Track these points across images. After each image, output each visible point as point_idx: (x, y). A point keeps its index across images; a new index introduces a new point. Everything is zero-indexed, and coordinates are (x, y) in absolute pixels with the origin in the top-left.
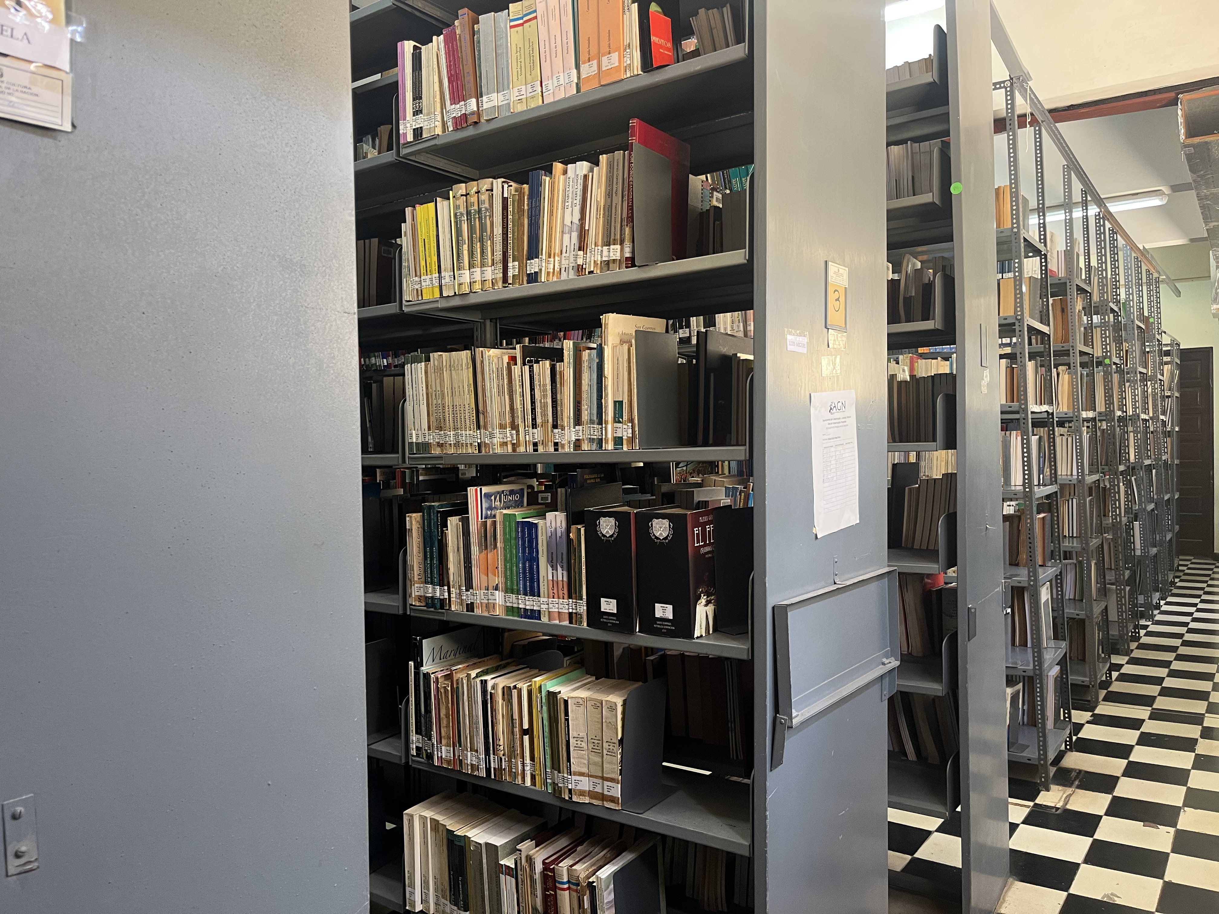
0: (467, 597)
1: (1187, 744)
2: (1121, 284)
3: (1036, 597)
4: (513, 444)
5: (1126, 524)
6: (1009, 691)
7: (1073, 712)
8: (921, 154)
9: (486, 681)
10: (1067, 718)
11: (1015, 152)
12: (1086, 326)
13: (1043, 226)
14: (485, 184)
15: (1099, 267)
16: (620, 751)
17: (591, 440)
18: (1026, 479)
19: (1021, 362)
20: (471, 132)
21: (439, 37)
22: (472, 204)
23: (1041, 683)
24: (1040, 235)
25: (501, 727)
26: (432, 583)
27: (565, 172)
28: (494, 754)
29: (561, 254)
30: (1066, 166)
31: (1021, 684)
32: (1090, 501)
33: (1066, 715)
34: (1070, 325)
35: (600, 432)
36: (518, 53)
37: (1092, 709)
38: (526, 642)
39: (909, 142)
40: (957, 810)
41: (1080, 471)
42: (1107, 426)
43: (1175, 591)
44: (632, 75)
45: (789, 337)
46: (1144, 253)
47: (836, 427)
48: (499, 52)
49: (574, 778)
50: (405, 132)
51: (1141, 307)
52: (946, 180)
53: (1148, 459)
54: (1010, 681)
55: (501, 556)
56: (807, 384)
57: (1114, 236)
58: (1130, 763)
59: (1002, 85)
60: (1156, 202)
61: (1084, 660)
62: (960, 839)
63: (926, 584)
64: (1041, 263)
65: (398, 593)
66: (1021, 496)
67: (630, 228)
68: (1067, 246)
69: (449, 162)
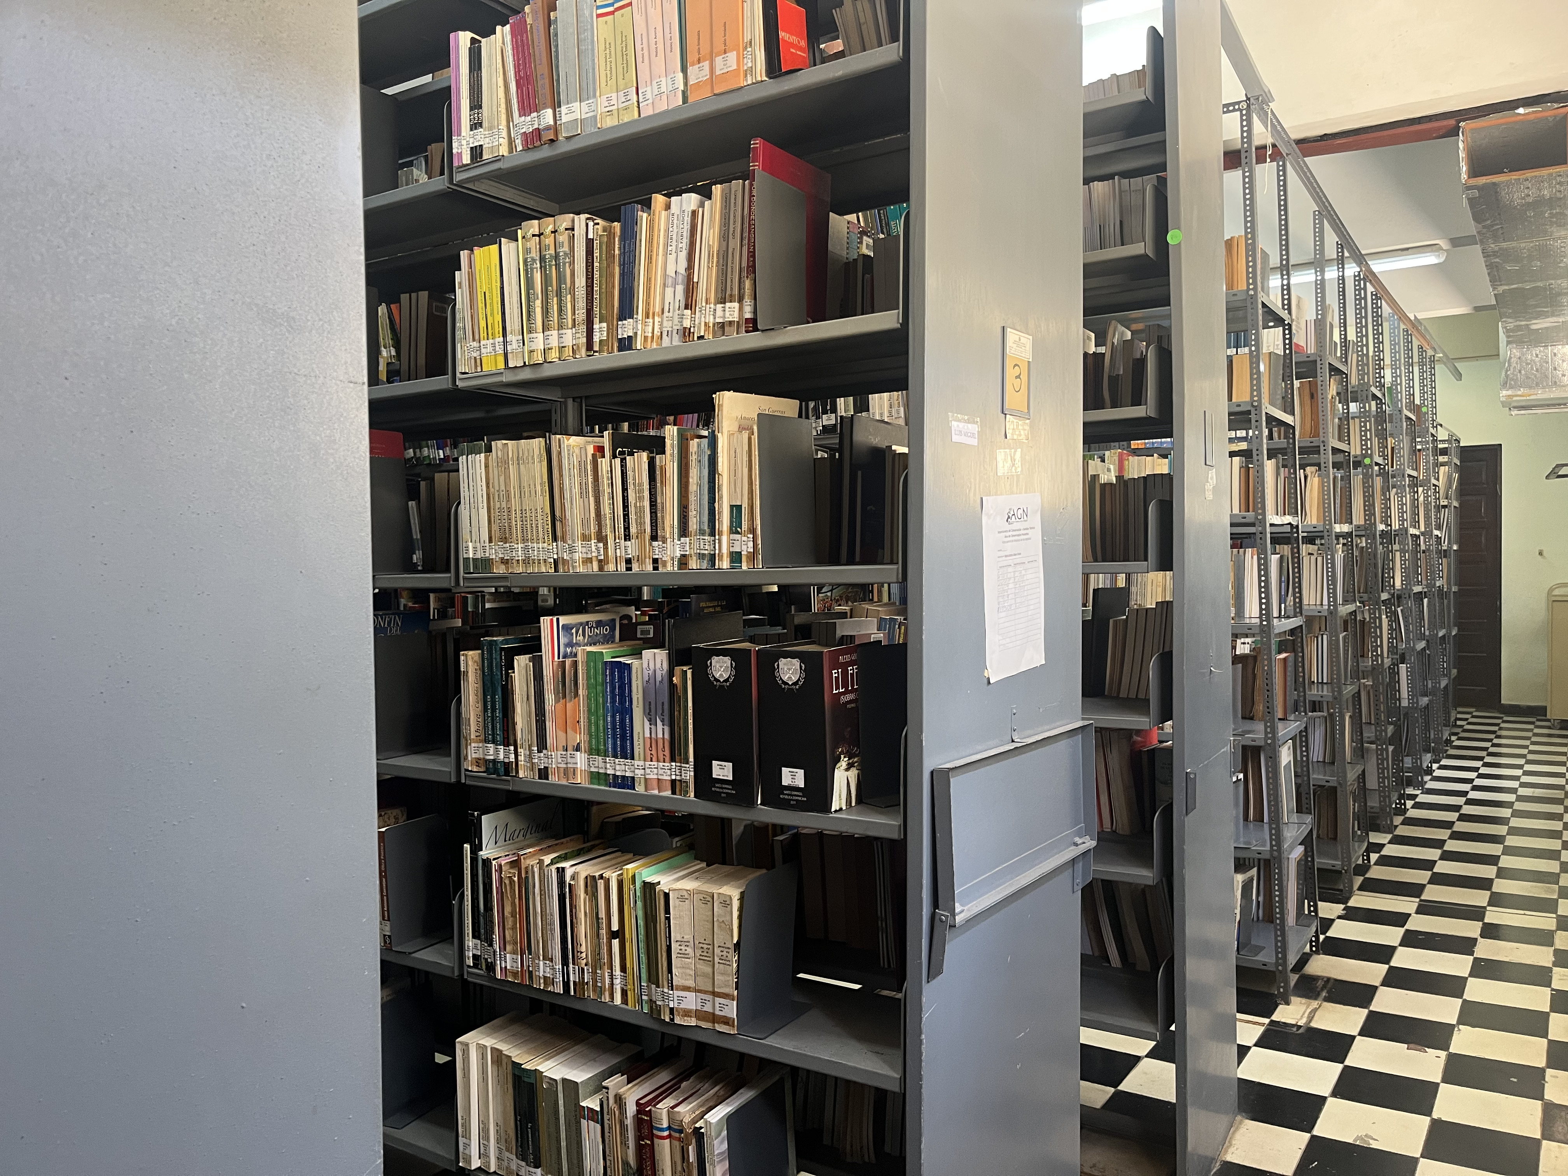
0: (540, 760)
1: (1464, 946)
2: (1385, 363)
3: (1274, 759)
4: (600, 561)
5: (1389, 667)
6: (1240, 878)
7: (1320, 903)
8: (1133, 194)
9: (563, 869)
10: (1312, 912)
11: (1252, 193)
12: (1341, 416)
13: (1287, 289)
14: (564, 221)
15: (1358, 342)
16: (736, 958)
17: (701, 556)
18: (1263, 610)
19: (1258, 460)
20: (545, 153)
21: (504, 28)
22: (548, 247)
23: (1280, 868)
24: (1283, 300)
25: (583, 929)
26: (494, 742)
27: (668, 207)
28: (574, 964)
29: (663, 313)
30: (1317, 213)
31: (1255, 869)
32: (1344, 638)
33: (1312, 909)
34: (1321, 414)
35: (712, 546)
36: (608, 50)
37: (1344, 901)
38: (619, 819)
39: (1116, 177)
40: (1171, 1029)
41: (1331, 599)
42: (1367, 543)
43: (1452, 752)
44: (754, 81)
45: (954, 424)
46: (1416, 324)
47: (1016, 541)
48: (582, 48)
49: (677, 993)
50: (459, 151)
51: (1412, 393)
52: (1162, 227)
53: (1419, 585)
54: (1240, 866)
55: (584, 707)
56: (977, 486)
57: (1377, 302)
58: (1391, 968)
59: (1237, 107)
60: (1431, 259)
61: (1335, 838)
62: (1174, 1065)
63: (1135, 742)
64: (1284, 334)
65: (450, 756)
66: (1257, 631)
67: (751, 280)
68: (1317, 314)
69: (519, 193)
